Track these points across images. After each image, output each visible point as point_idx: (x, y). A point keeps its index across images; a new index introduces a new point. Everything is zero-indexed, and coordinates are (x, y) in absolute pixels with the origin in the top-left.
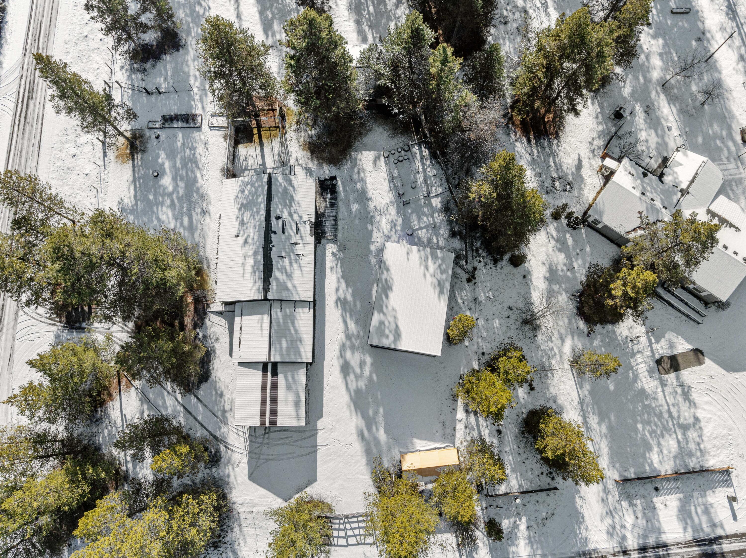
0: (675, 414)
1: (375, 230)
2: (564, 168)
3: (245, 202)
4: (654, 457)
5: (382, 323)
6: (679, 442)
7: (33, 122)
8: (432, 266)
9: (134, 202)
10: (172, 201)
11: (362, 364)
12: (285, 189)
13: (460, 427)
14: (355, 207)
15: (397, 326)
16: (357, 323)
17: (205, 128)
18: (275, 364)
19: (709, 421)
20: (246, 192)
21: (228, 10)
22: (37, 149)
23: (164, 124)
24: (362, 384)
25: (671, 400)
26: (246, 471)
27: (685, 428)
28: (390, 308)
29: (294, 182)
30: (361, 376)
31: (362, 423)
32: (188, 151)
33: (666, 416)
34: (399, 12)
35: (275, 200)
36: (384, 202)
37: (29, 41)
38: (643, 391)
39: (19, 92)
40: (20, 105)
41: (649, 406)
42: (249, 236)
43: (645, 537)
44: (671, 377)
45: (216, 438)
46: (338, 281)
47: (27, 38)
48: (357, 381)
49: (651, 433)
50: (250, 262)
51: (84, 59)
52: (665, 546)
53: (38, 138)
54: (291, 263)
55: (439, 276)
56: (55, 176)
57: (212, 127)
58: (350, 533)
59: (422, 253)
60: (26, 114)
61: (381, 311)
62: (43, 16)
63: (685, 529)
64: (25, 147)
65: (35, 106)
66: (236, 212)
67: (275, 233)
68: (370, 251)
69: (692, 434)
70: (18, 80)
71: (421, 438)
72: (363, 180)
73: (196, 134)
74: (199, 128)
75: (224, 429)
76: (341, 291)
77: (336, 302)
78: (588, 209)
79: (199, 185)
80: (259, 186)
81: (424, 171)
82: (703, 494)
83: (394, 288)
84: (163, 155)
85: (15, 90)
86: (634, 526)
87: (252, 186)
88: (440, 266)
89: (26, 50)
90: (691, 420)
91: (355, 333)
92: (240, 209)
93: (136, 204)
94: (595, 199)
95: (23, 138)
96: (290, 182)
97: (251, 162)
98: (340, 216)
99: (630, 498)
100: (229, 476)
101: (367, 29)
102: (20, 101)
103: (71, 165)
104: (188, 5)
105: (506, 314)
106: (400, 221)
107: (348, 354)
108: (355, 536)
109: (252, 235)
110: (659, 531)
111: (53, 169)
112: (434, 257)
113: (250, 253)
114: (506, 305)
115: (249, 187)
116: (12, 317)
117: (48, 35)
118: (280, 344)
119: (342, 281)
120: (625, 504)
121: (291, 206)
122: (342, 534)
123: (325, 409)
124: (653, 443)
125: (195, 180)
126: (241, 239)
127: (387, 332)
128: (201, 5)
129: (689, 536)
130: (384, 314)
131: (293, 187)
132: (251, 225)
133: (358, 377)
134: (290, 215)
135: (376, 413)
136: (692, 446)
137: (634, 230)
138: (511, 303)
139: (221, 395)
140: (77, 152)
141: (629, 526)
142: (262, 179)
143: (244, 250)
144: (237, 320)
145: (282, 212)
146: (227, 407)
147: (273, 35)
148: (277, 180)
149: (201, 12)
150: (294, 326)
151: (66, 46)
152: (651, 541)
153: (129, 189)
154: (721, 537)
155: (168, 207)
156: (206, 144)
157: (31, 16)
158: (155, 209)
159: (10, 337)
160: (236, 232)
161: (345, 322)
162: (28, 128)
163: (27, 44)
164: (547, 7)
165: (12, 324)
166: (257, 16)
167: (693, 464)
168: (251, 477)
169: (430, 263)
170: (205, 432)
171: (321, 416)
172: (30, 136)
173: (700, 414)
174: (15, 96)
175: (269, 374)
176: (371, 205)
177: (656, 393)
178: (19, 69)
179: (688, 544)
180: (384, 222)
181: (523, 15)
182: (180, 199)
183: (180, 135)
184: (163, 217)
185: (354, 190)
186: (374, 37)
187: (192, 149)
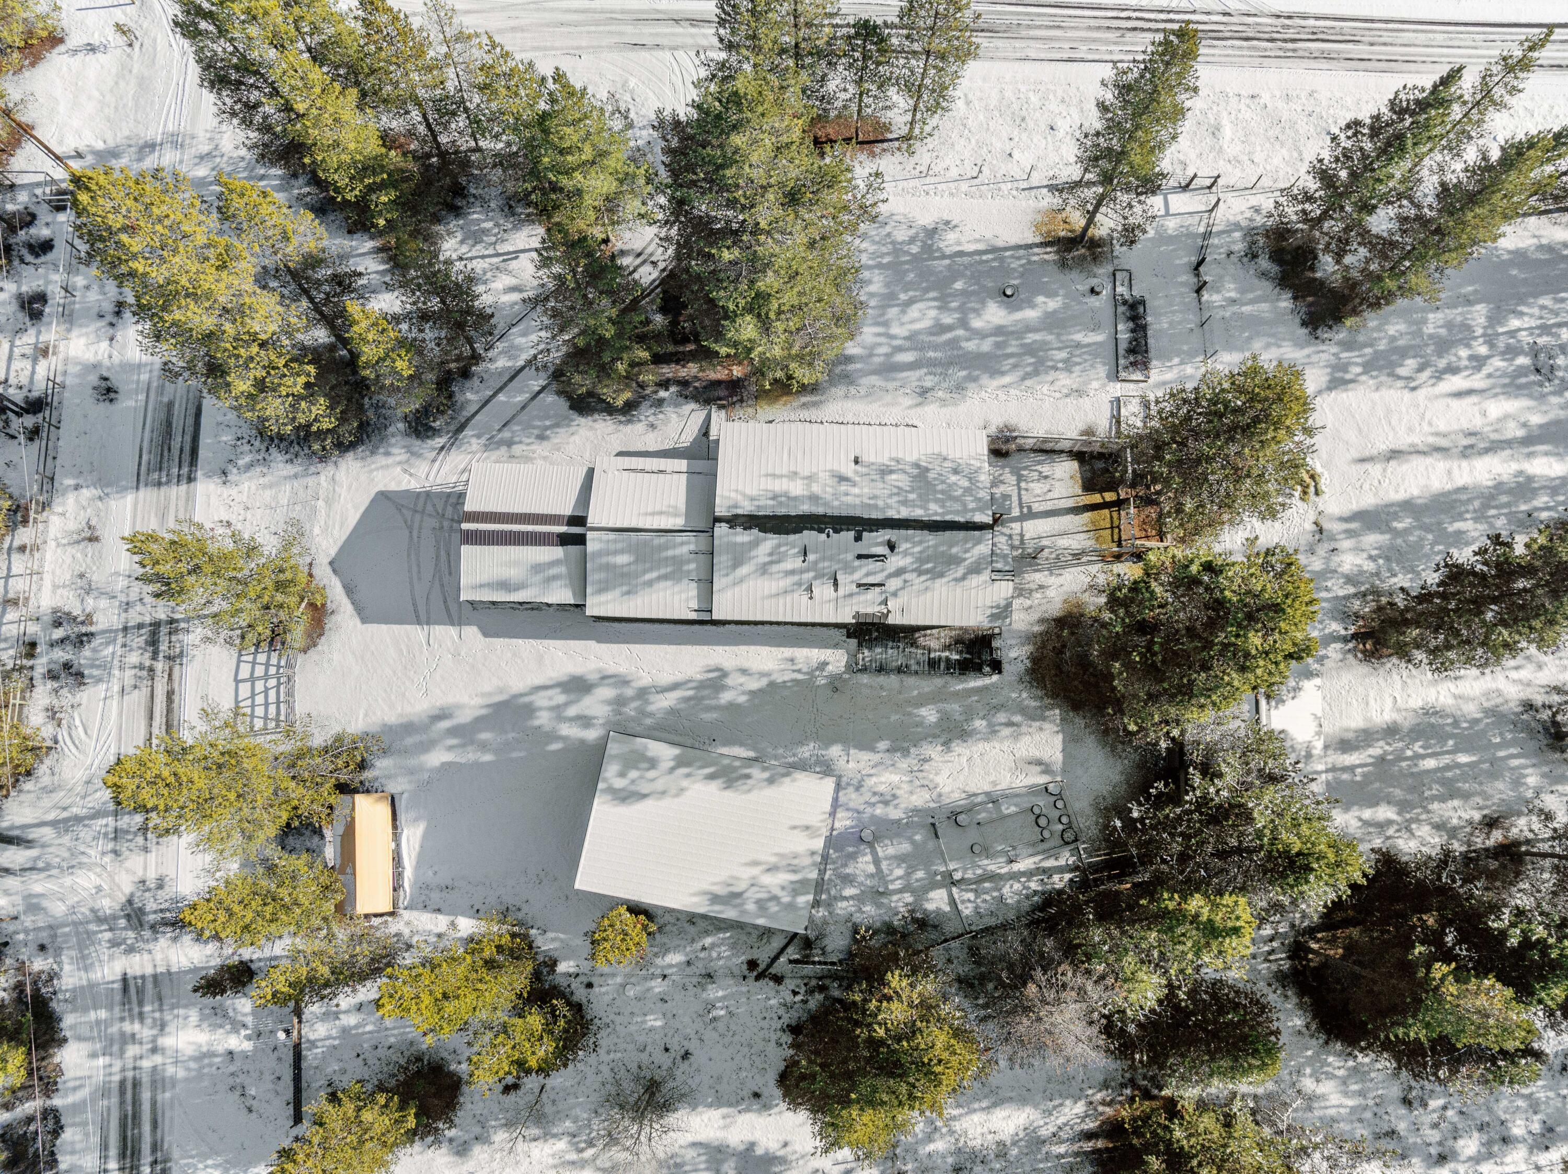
1: (876, 758)
3: (931, 475)
5: (653, 763)
7: (1125, 44)
8: (776, 881)
9: (948, 251)
10: (950, 328)
11: (585, 721)
12: (956, 561)
13: (441, 923)
14: (930, 714)
15: (644, 796)
16: (672, 711)
17: (1117, 389)
18: (580, 540)
20: (954, 478)
21: (1411, 430)
22: (1065, 56)
23: (1125, 302)
24: (543, 719)
26: (393, 487)
28: (685, 783)
29: (975, 581)
30: (561, 719)
31: (464, 717)
32: (1063, 355)
34: (1424, 831)
35: (931, 539)
36: (939, 780)
37: (1311, 22)
39: (1194, 12)
42: (854, 484)
45: (462, 428)
46: (763, 674)
47: (1317, 18)
48: (551, 709)
50: (797, 488)
51: (1277, 131)
53: (1090, 57)
54: (792, 572)
55: (754, 894)
56: (1008, 94)
57: (1117, 402)
58: (259, 686)
59: (807, 861)
60: (1142, 30)
61: (680, 762)
62: (1372, 44)
64: (1070, 34)
66: (912, 457)
67: (858, 538)
68: (828, 744)
70: (1221, 8)
71: (426, 836)
72: (993, 732)
73: (1102, 371)
74: (1115, 376)
75: (475, 444)
76: (742, 679)
77: (718, 669)
79: (985, 380)
80: (964, 505)
81: (1015, 876)
83: (728, 794)
84: (1053, 304)
87: (967, 490)
88: (775, 898)
89: (1290, 17)
91: (651, 708)
92: (917, 465)
93: (944, 257)
95: (1090, 28)
96: (975, 569)
97: (1038, 488)
98: (911, 681)
100: (388, 454)
101: (1376, 751)
102: (1172, 16)
103: (1031, 124)
104: (1418, 341)
105: (674, 1046)
106: (895, 814)
107: (606, 692)
108: (253, 695)
109: (856, 491)
111: (1023, 89)
112: (797, 888)
113: (816, 489)
114: (693, 1046)
115: (966, 484)
117: (1327, 57)
118: (622, 552)
119: (764, 682)
121: (920, 573)
122: (260, 671)
123: (499, 642)
125: (995, 373)
126: (849, 469)
127: (633, 774)
128: (1420, 369)
130: (672, 770)
131: (963, 578)
132: (881, 489)
133: (557, 710)
134: (899, 572)
135: (484, 747)
138: (699, 1057)
139: (542, 438)
140: (1060, 134)
142: (981, 509)
143: (824, 476)
144: (682, 464)
145: (906, 553)
146: (517, 449)
147: (1350, 534)
148: (978, 542)
149: (1402, 371)
150: (659, 578)
151: (1303, 95)
153: (977, 241)
155: (937, 319)
156: (1079, 392)
157: (1372, 21)
158: (932, 294)
159: (679, 41)
160: (866, 458)
161: (675, 686)
162: (1111, 35)
163: (1305, 18)
168: (383, 496)
169: (784, 877)
170: (473, 408)
171: (486, 635)
172: (1094, 40)
175: (563, 529)
176: (933, 751)
178: (1244, 8)
180: (895, 778)
181: (1434, 1151)
182: (954, 343)
183: (1099, 337)
184: (914, 312)
185: (969, 714)
186: (1351, 769)
187: (1068, 365)
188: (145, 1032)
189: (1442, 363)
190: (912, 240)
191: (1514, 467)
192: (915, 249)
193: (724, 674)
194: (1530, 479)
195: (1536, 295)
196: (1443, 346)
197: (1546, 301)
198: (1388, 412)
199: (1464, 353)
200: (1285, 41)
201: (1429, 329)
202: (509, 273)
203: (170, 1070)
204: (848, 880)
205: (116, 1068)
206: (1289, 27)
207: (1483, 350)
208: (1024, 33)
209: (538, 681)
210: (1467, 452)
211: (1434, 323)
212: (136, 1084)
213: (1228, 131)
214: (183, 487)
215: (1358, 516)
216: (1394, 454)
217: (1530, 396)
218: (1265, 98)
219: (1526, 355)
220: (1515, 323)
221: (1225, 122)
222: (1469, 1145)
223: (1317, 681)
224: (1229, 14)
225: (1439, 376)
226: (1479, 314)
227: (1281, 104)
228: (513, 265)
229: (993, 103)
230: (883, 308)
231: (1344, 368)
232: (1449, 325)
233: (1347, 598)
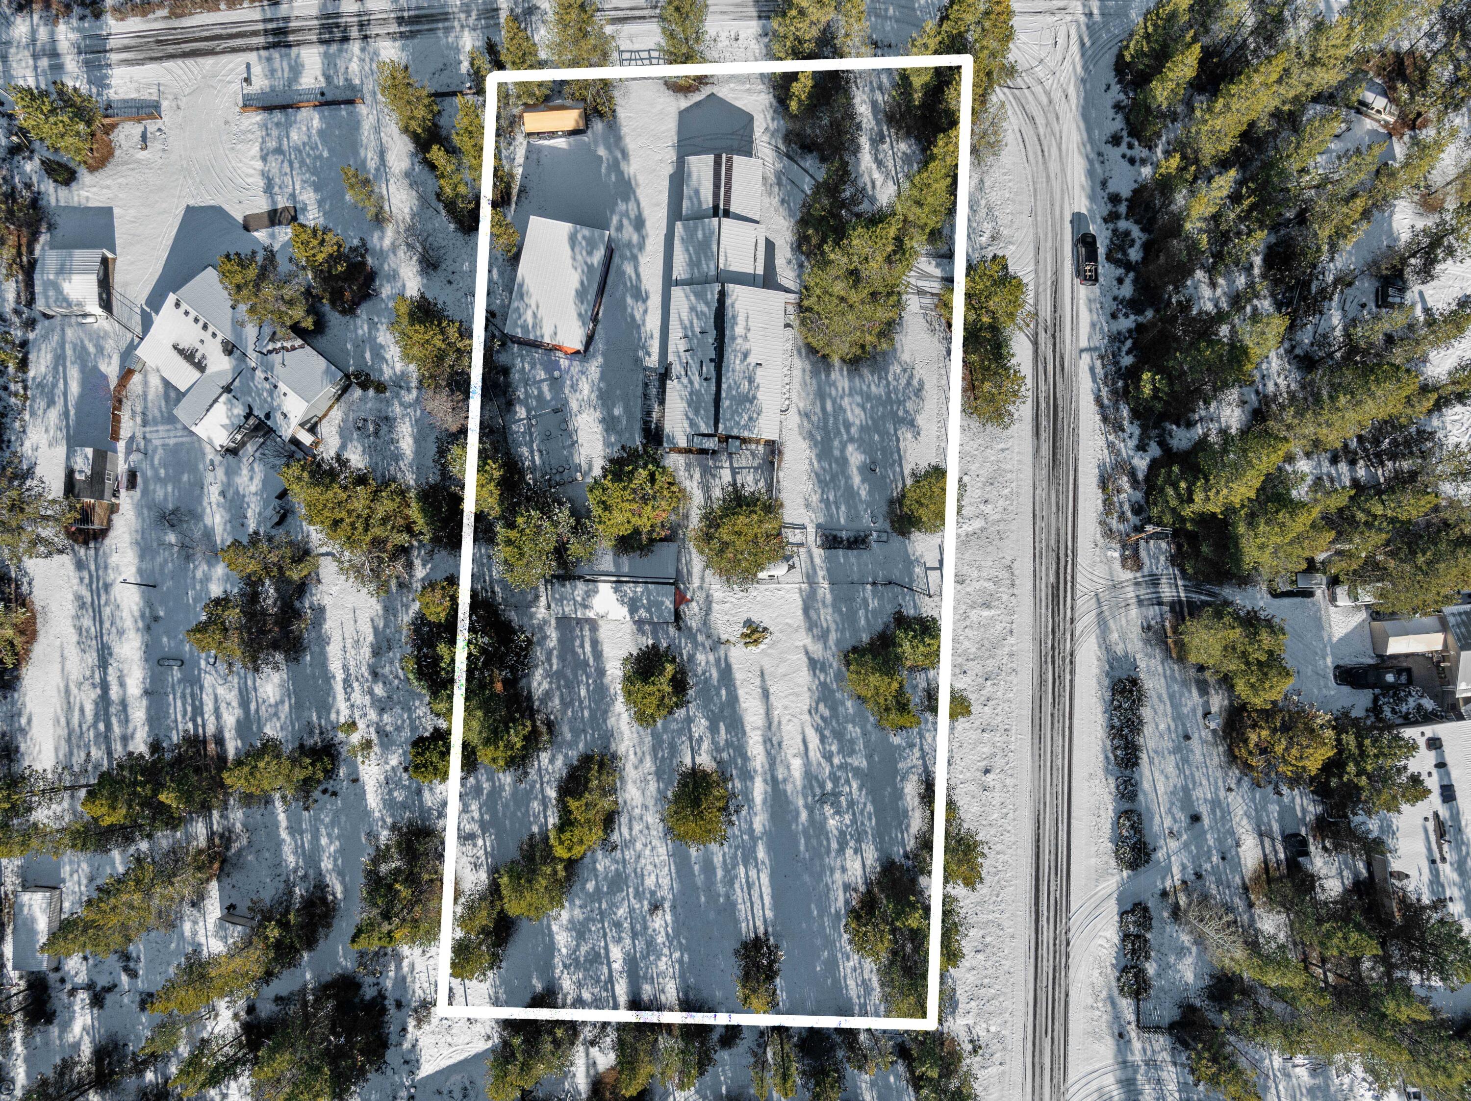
0: (286, 165)
1: (597, 382)
2: (360, 448)
3: (748, 405)
4: (316, 123)
5: (590, 253)
6: (288, 137)
7: (1047, 552)
8: (529, 317)
9: (899, 433)
10: (848, 432)
11: (620, 228)
12: (697, 412)
13: (520, 159)
14: (619, 411)
15: (573, 249)
16: (624, 273)
17: (811, 530)
18: (715, 216)
19: (253, 158)
20: (746, 417)
21: (786, 708)
22: (1037, 513)
23: (866, 536)
24: (622, 206)
25: (288, 180)
26: (755, 123)
27: (279, 151)
28: (579, 270)
29: (686, 424)
30: (622, 215)
31: (623, 166)
32: (831, 498)
33: (296, 165)
34: (545, 685)
35: (709, 398)
36: (584, 415)
37: (1068, 677)
38: (316, 190)
39: (1073, 599)
40: (1069, 578)
41: (313, 174)
42: (742, 361)
43: (340, 51)
44: (282, 202)
45: (789, 157)
46: (644, 321)
47: (1071, 681)
48: (627, 211)
49: (317, 147)
50: (739, 330)
52: (322, 42)
53: (1037, 529)
54: (692, 323)
55: (522, 306)
56: (1009, 476)
57: (803, 527)
59: (538, 335)
60: (1058, 564)
61: (590, 267)
62: (1052, 716)
63: (298, 56)
64: (1054, 518)
65: (1047, 575)
66: (759, 395)
67: (711, 360)
68: (604, 355)
69: (272, 144)
70: (1076, 615)
71: (566, 153)
72: (607, 444)
73: (821, 520)
74: (819, 527)
75: (779, 166)
76: (641, 311)
77: (647, 297)
78: (340, 396)
79: (815, 451)
80: (729, 420)
81: (532, 452)
82: (273, 89)
83: (573, 293)
84: (863, 494)
85: (1079, 603)
86: (350, 60)
87: (738, 423)
88: (520, 317)
89: (1071, 663)
90: (270, 158)
91: (625, 260)
92: (754, 398)
93: (896, 430)
94: (331, 407)
95: (1058, 530)
96: (692, 424)
98: (640, 401)
99: (350, 86)
100: (773, 119)
101: (591, 661)
102: (1069, 585)
104: (841, 720)
105: (455, 277)
106: (567, 391)
107: (635, 238)
109: (739, 362)
110: (326, 55)
111: (1013, 485)
112: (525, 327)
113: (740, 340)
114: (454, 286)
115: (742, 423)
116: (1041, 298)
117: (1042, 683)
118: (706, 238)
119: (640, 322)
120: (357, 81)
121: (691, 395)
123: (666, 183)
124: (316, 138)
125: (820, 457)
126: (752, 360)
127: (584, 243)
128: (822, 717)
129: (294, 51)
130: (586, 264)
131: (688, 419)
132: (738, 376)
133: (626, 214)
134: (691, 382)
135: (608, 174)
136: (275, 133)
137: (293, 348)
138: (449, 289)
139: (783, 201)
140: (982, 507)
141: (355, 59)
142: (725, 428)
143: (747, 346)
144: (760, 271)
145: (701, 385)
146: (776, 189)
147: (718, 661)
148: (707, 424)
149: (821, 706)
151: (1014, 665)
152: (334, 48)
154: (265, 48)
155: (854, 425)
156: (808, 506)
157: (1071, 718)
158: (870, 422)
159: (1041, 274)
160: (759, 371)
161: (638, 275)
162: (1053, 543)
163: (1071, 673)
164: (346, 681)
165: (1041, 289)
166: (741, 693)
167: (278, 116)
168: (750, 118)
169: (530, 321)
170: (802, 164)
171: (671, 176)
172: (1049, 532)
173: (259, 165)
174: (1078, 594)
175: (722, 205)
176: (598, 414)
177: (302, 188)
178: (1077, 633)
179: (299, 44)
180: (586, 392)
181: (379, 670)
182: (838, 433)
183: (842, 521)
184: (858, 411)
185: (619, 434)
186: (582, 646)
187: (827, 502)
188: (471, 21)
189: (827, 733)
190: (906, 412)
191: (759, 768)
192: (901, 413)
193: (645, 301)
194: (752, 779)
195: (873, 802)
196: (839, 735)
197: (870, 808)
198: (797, 695)
199: (834, 748)
200: (1053, 657)
201: (850, 727)
202: (885, 181)
203: (453, 35)
204: (533, 366)
205: (455, 10)
206: (1064, 661)
207: (836, 761)
208: (1053, 487)
209: (643, 204)
210: (767, 741)
211: (853, 731)
212: (446, 20)
213: (986, 613)
214: (755, 14)
215: (728, 666)
216: (766, 694)
217: (804, 787)
218: (1011, 640)
219: (833, 789)
220: (855, 785)
221: (992, 612)
222: (379, 690)
223: (628, 618)
224: (1072, 622)
225: (818, 730)
226: (859, 761)
227: (1007, 650)
228: (890, 183)
229: (1002, 466)
230: (861, 393)
231: (823, 669)
232: (852, 742)
233: (681, 654)
